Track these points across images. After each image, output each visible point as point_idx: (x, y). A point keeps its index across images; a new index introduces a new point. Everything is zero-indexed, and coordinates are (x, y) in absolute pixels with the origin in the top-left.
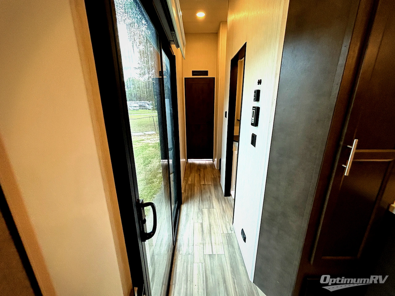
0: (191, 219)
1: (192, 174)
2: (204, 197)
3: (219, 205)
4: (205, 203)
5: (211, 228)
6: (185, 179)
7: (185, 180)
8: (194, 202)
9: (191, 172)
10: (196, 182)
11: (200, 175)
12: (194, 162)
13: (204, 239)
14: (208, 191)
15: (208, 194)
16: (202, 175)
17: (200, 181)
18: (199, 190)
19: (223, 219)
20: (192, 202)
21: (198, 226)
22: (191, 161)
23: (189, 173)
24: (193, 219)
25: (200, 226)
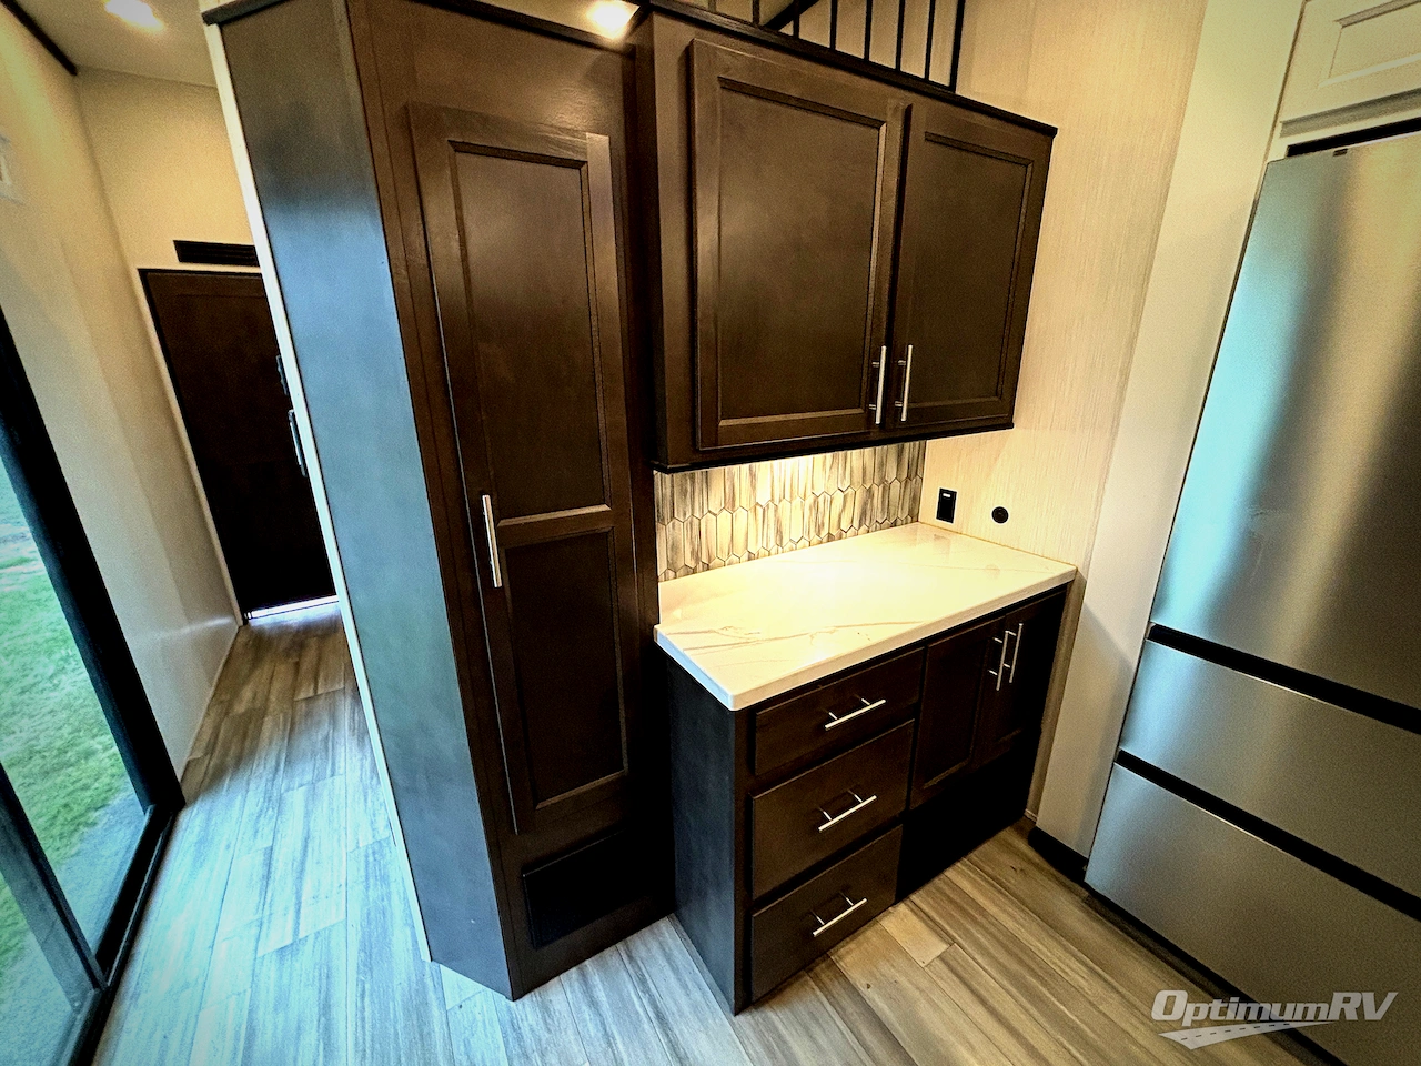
0: (223, 846)
1: (258, 672)
2: (303, 743)
3: (359, 756)
4: (299, 768)
5: (310, 850)
6: (223, 698)
7: (221, 702)
8: (249, 780)
9: (256, 662)
10: (273, 698)
11: (297, 665)
12: (280, 618)
13: (268, 900)
14: (326, 718)
15: (325, 728)
16: (306, 666)
17: (295, 689)
18: (281, 727)
19: (366, 800)
20: (240, 782)
21: (250, 863)
22: (263, 617)
23: (245, 670)
24: (228, 847)
25: (260, 859)
